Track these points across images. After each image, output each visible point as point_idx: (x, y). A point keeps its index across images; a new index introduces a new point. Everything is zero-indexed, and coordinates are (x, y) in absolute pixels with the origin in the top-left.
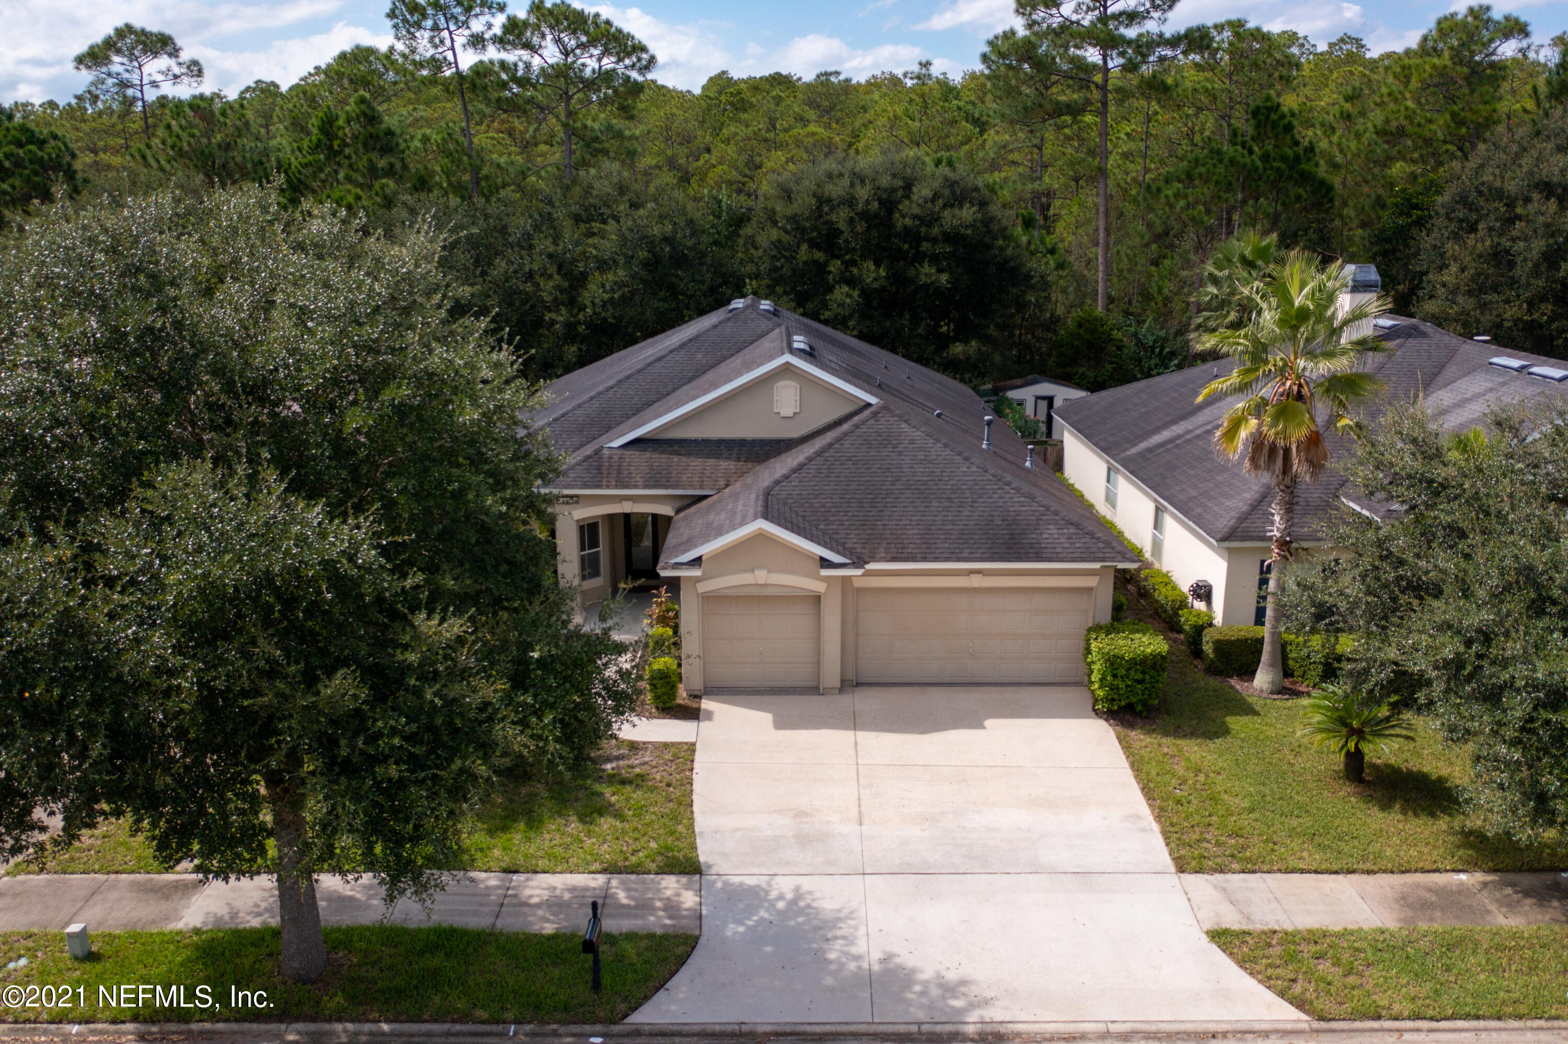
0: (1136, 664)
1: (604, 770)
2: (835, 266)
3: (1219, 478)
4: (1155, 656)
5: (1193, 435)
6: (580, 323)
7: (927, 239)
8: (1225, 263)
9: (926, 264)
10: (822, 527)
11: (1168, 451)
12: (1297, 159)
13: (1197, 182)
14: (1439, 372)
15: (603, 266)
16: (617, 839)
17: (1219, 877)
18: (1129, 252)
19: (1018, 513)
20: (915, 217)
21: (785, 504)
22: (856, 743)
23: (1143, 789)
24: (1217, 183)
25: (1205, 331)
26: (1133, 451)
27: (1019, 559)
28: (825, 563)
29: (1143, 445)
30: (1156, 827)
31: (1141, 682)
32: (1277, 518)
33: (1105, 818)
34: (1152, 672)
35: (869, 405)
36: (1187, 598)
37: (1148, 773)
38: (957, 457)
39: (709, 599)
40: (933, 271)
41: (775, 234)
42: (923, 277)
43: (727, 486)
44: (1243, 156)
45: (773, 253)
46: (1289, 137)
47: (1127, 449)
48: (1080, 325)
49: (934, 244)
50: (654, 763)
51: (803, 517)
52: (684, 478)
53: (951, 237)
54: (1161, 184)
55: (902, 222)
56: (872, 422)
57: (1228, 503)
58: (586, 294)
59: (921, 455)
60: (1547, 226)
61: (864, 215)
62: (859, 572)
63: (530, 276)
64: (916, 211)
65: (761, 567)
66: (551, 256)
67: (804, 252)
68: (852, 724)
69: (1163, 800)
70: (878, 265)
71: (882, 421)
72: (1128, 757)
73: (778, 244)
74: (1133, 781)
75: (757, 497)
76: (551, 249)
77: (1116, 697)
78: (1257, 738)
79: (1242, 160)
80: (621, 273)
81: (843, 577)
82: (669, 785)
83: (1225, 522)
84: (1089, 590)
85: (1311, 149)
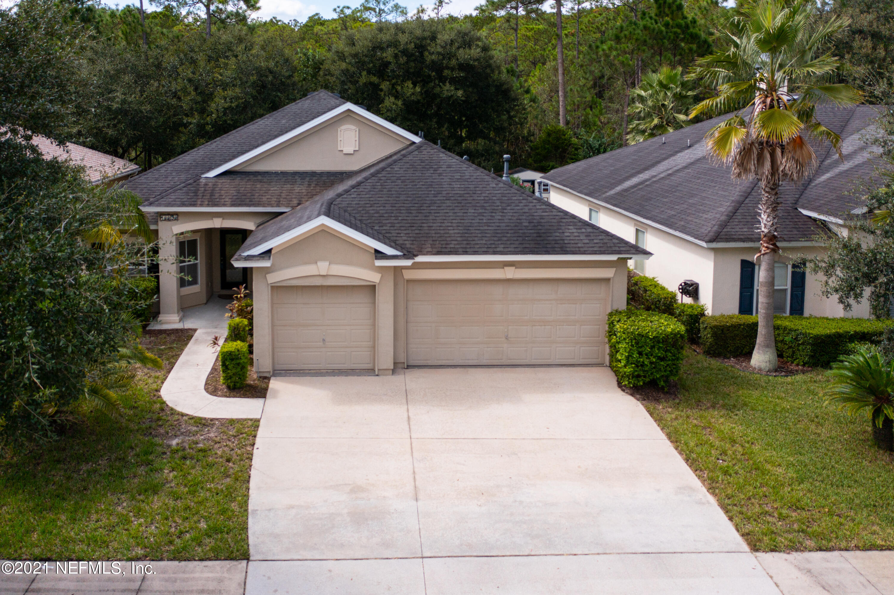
0: (659, 342)
1: (169, 446)
2: (385, 86)
3: (690, 201)
4: (675, 335)
5: (658, 178)
6: (208, 124)
7: (447, 68)
8: (648, 87)
9: (448, 84)
10: (376, 228)
11: (639, 189)
12: (687, 27)
13: (623, 40)
14: (846, 125)
15: (225, 86)
16: (167, 519)
17: (795, 556)
18: (579, 89)
19: (542, 217)
20: (439, 53)
21: (345, 211)
22: (409, 418)
23: (687, 460)
24: (637, 40)
25: (637, 133)
26: (612, 192)
27: (548, 253)
28: (379, 255)
29: (619, 188)
30: (712, 500)
31: (662, 359)
32: (764, 217)
33: (658, 491)
34: (673, 350)
35: (414, 143)
36: (675, 295)
37: (686, 444)
38: (486, 177)
39: (276, 288)
40: (452, 88)
41: (344, 66)
42: (445, 92)
43: (299, 204)
44: (652, 24)
45: (342, 79)
46: (680, 13)
47: (606, 192)
48: (549, 135)
49: (452, 71)
50: (218, 439)
51: (360, 220)
52: (264, 199)
53: (464, 67)
54: (598, 43)
55: (429, 58)
56: (416, 153)
57: (705, 216)
58: (213, 105)
59: (457, 176)
60: (867, 56)
61: (405, 52)
62: (408, 263)
63: (175, 95)
64: (439, 50)
65: (323, 259)
66: (190, 80)
67: (364, 78)
68: (404, 401)
69: (711, 471)
70: (415, 85)
71: (425, 152)
72: (662, 429)
73: (345, 72)
74: (675, 452)
75: (322, 205)
76: (191, 75)
77: (642, 373)
78: (774, 411)
79: (652, 26)
80: (238, 90)
81: (395, 268)
82: (228, 460)
83: (710, 228)
84: (607, 280)
85: (694, 21)
